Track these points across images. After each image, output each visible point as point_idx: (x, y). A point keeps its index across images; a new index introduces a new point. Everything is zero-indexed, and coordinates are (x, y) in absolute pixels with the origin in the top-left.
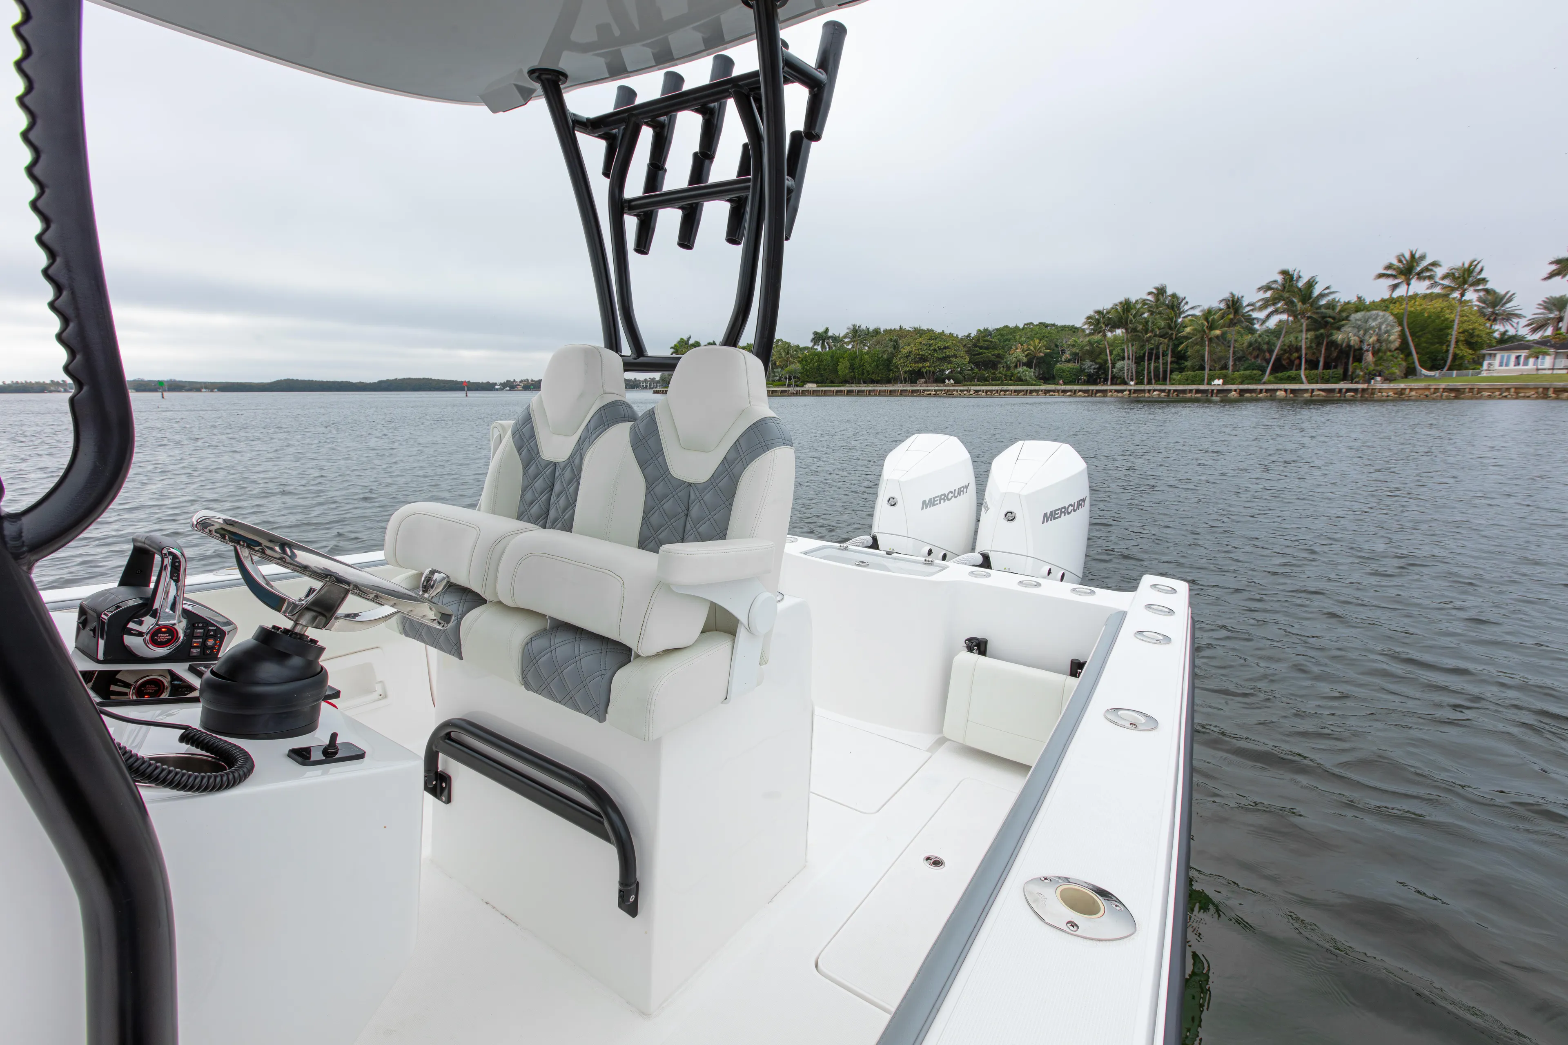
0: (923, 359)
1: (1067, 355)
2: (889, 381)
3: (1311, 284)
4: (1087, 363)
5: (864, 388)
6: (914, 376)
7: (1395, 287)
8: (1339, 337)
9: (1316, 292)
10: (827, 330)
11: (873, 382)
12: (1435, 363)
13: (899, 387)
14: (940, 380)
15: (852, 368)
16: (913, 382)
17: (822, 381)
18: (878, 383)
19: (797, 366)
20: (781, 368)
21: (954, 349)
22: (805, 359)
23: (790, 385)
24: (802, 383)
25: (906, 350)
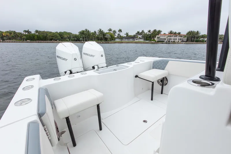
0: (53, 37)
1: (72, 37)
2: (46, 40)
4: (75, 38)
5: (41, 41)
6: (51, 40)
8: (106, 37)
10: (28, 30)
11: (42, 40)
12: (113, 40)
13: (48, 41)
14: (56, 40)
15: (38, 38)
17: (31, 40)
18: (44, 40)
19: (24, 37)
20: (20, 37)
21: (58, 35)
22: (25, 35)
23: (23, 41)
24: (26, 40)
25: (49, 35)
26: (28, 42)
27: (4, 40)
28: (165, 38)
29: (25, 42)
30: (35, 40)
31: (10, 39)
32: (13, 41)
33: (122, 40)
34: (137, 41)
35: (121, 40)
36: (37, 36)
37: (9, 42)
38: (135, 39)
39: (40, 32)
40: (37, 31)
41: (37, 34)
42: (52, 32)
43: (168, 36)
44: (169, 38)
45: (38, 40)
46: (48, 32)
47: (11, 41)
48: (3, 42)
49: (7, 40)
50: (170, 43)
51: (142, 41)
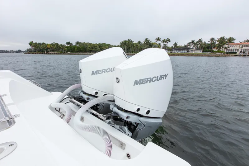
0: (93, 48)
2: (85, 52)
3: (149, 40)
5: (81, 53)
7: (156, 41)
9: (150, 41)
11: (82, 52)
13: (88, 53)
15: (78, 49)
16: (91, 52)
17: (71, 52)
18: (84, 52)
19: (66, 49)
20: (62, 49)
21: (98, 47)
22: (67, 47)
23: (64, 52)
24: (67, 52)
25: (89, 46)
26: (68, 54)
27: (48, 52)
28: (237, 48)
29: (66, 54)
30: (75, 52)
31: (53, 51)
32: (56, 53)
33: (172, 52)
34: (193, 52)
35: (170, 51)
36: (78, 47)
37: (52, 54)
38: (190, 51)
39: (81, 43)
40: (78, 43)
41: (78, 45)
42: (92, 43)
43: (243, 46)
44: (244, 48)
45: (78, 52)
46: (88, 43)
47: (54, 53)
48: (47, 54)
49: (50, 52)
50: (246, 56)
51: (200, 53)
